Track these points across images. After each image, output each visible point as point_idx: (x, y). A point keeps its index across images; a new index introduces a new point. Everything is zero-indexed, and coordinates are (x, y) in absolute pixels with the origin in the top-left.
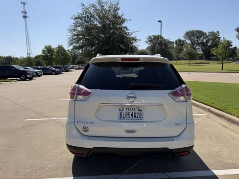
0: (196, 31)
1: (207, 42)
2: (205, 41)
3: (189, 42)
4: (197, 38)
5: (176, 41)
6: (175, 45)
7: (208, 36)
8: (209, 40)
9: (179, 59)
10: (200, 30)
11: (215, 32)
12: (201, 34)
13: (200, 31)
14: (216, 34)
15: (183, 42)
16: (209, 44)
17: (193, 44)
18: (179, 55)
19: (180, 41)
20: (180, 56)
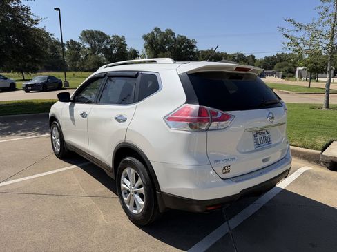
0: (96, 32)
1: (112, 48)
2: (108, 47)
3: (88, 46)
4: (99, 42)
5: (68, 42)
6: (66, 49)
7: (111, 41)
8: (114, 46)
9: (76, 70)
10: (101, 31)
11: (120, 36)
12: (103, 37)
13: (102, 33)
14: (121, 40)
15: (79, 45)
16: (114, 52)
17: (93, 49)
18: (76, 64)
19: (73, 43)
20: (78, 65)
